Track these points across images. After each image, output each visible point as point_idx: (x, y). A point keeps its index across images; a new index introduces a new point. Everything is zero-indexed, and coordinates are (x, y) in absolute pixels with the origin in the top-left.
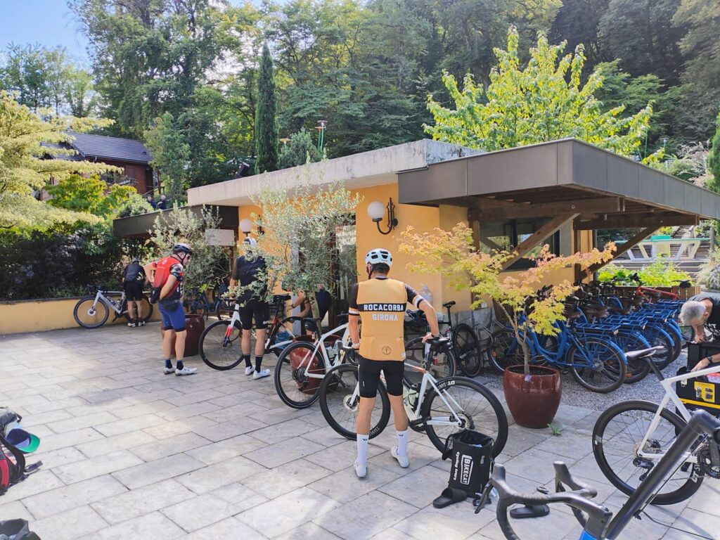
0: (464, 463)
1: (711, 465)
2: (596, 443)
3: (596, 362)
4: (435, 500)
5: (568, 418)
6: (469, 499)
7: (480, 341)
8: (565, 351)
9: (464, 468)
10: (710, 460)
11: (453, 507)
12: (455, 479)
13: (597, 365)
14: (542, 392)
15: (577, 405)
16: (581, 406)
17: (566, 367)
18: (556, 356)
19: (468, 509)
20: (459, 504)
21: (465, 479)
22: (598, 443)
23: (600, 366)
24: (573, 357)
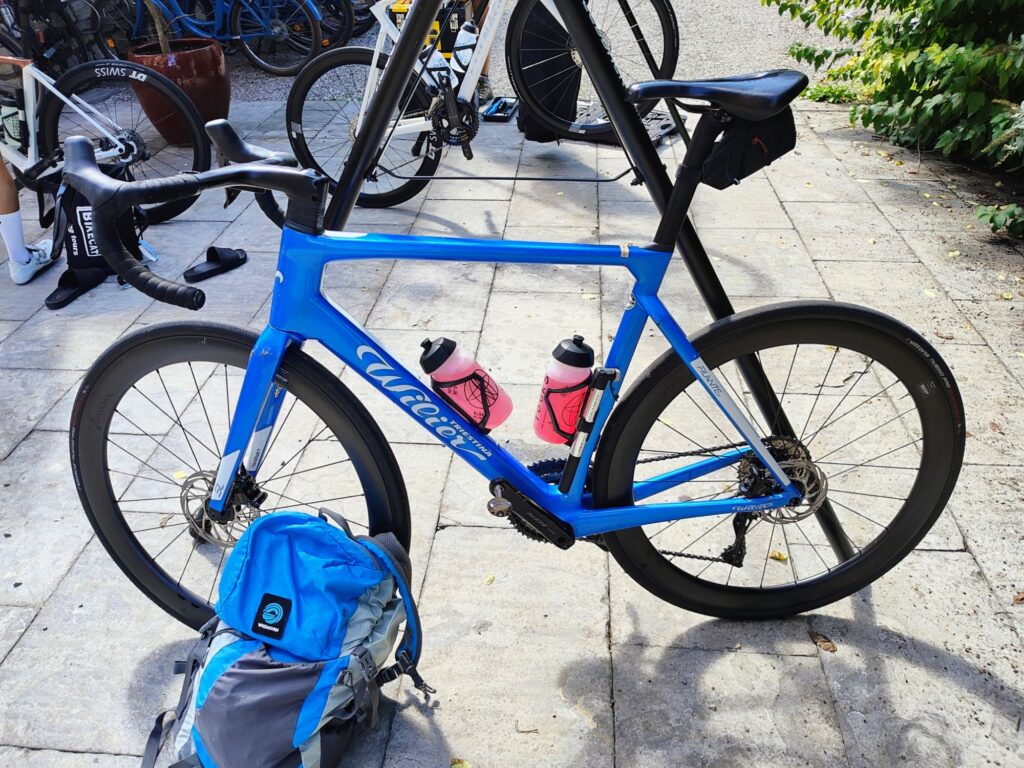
0: (83, 221)
1: (450, 128)
2: (294, 136)
3: (275, 25)
4: (49, 299)
5: (250, 120)
6: (110, 278)
7: (77, 22)
8: (225, 17)
9: (85, 229)
10: (448, 119)
11: (85, 297)
12: (76, 253)
13: (277, 30)
14: (199, 81)
15: (259, 100)
16: (266, 99)
17: (231, 41)
18: (212, 26)
19: (113, 293)
20: (93, 291)
21: (93, 248)
22: (297, 134)
23: (282, 30)
24: (239, 23)
